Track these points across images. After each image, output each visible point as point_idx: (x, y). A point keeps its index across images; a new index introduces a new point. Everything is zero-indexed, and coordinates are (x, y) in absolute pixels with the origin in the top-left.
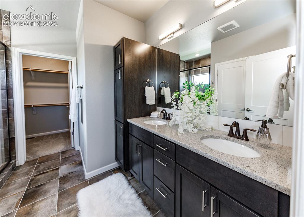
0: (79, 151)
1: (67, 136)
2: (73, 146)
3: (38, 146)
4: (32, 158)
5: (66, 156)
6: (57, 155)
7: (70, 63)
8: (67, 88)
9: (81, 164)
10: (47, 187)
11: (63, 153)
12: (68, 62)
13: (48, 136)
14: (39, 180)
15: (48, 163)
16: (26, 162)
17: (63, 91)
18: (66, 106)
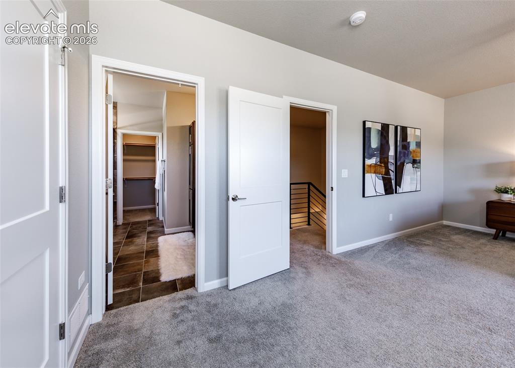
0: (162, 220)
1: (153, 211)
2: (157, 217)
3: (130, 216)
4: (126, 222)
5: (151, 222)
6: (145, 222)
7: (157, 138)
8: (154, 161)
9: (163, 227)
10: (139, 235)
11: (149, 221)
12: (156, 137)
13: (136, 210)
14: (134, 232)
15: (139, 225)
16: (123, 224)
17: (150, 164)
18: (153, 180)
